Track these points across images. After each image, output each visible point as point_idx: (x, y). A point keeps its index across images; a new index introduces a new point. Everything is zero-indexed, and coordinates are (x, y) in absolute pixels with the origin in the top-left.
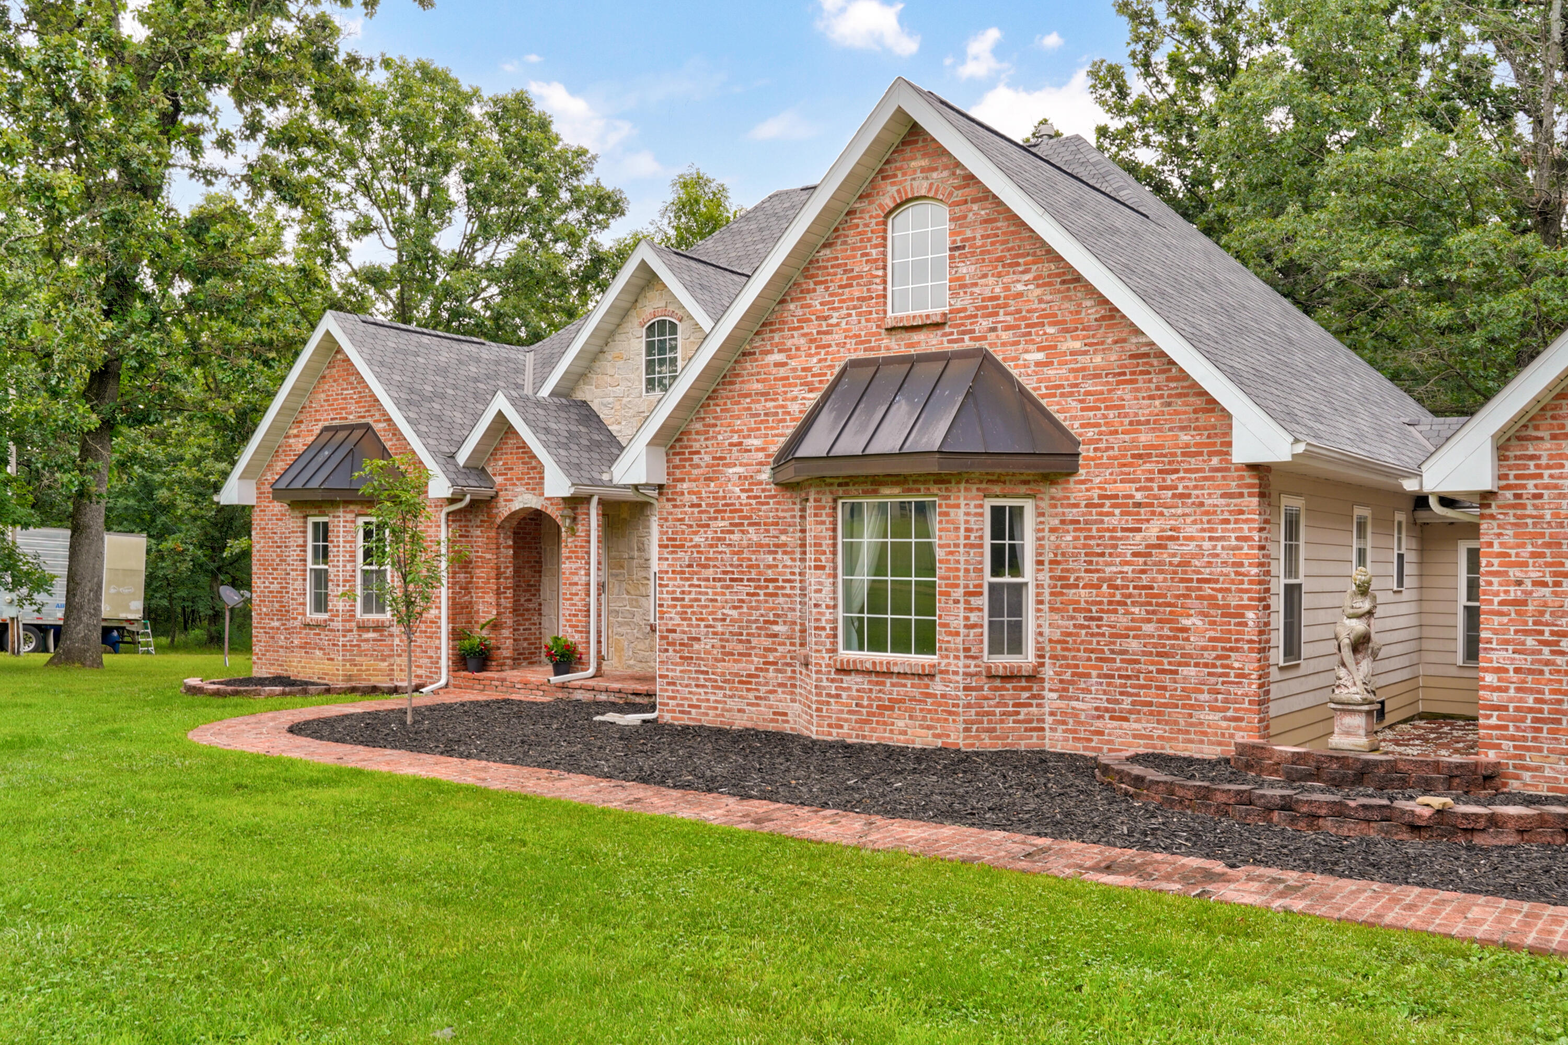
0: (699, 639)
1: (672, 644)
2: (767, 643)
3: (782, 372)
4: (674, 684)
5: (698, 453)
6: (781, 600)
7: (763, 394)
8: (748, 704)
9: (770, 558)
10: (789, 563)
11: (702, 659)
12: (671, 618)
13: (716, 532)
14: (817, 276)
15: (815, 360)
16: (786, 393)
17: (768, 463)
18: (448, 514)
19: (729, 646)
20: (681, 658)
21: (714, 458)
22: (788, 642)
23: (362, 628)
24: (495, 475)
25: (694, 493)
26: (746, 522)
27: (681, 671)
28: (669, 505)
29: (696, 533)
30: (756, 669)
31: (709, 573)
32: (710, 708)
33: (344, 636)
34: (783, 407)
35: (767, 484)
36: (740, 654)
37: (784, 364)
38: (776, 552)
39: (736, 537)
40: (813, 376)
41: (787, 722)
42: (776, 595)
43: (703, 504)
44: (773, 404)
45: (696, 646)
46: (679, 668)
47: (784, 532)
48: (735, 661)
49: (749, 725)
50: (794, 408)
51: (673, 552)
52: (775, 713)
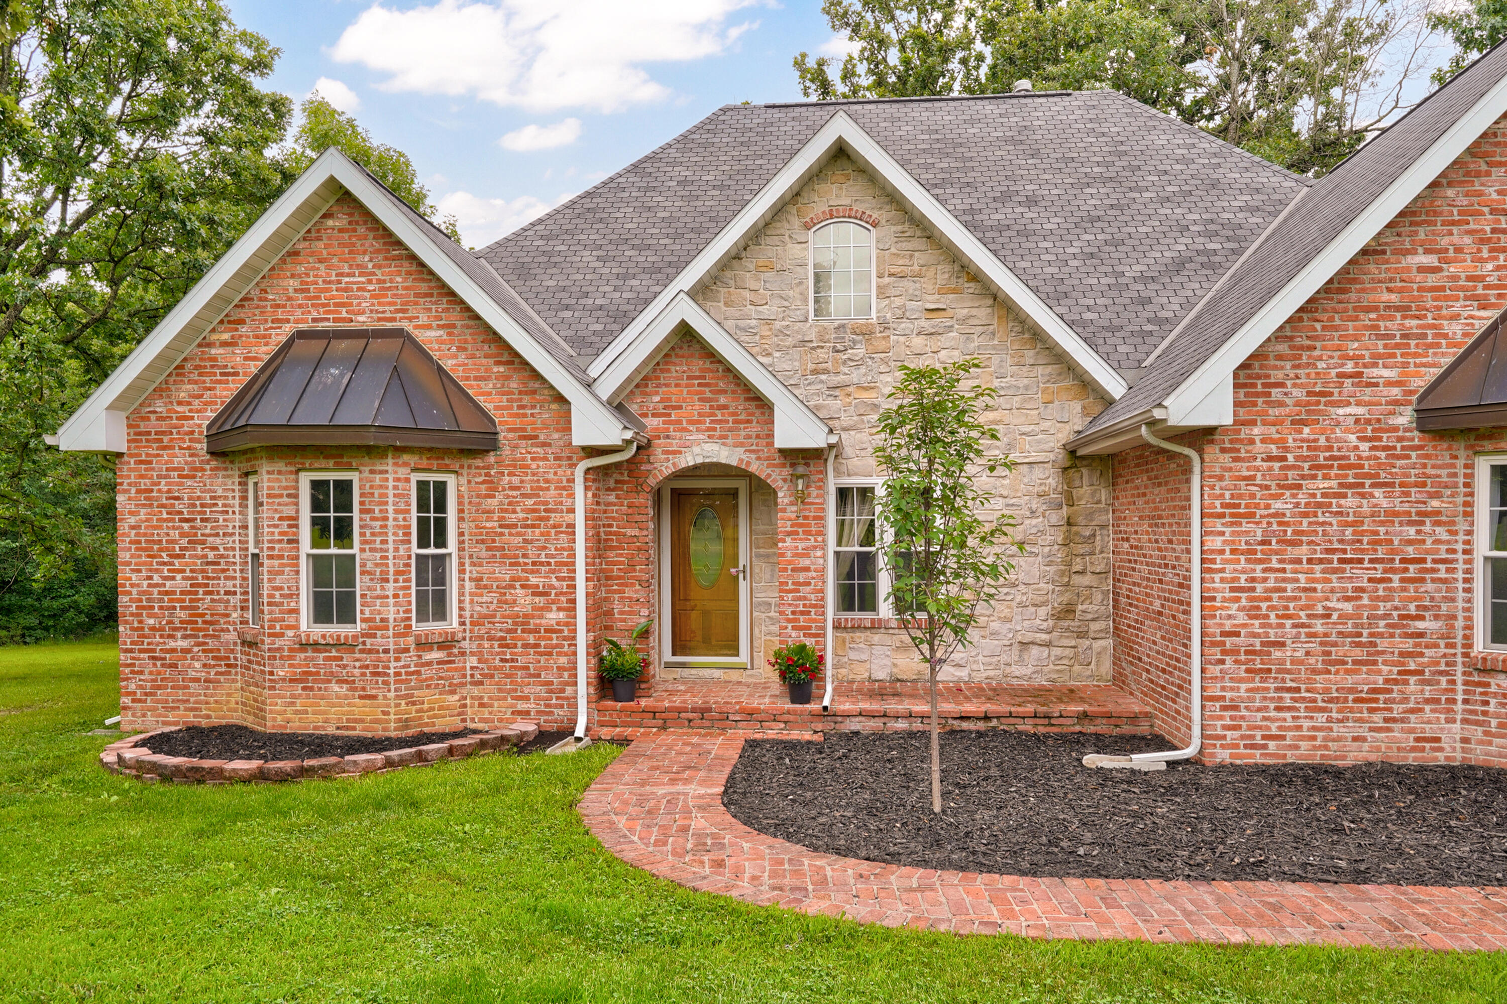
0: (1283, 644)
1: (1235, 652)
2: (1408, 645)
3: (1432, 280)
4: (1236, 708)
5: (1281, 385)
6: (1430, 586)
7: (1398, 309)
8: (1371, 730)
9: (1412, 531)
10: (1445, 537)
11: (1288, 672)
12: (1230, 617)
13: (1314, 496)
14: (1494, 154)
15: (1490, 266)
16: (1439, 308)
17: (1409, 403)
18: (588, 471)
19: (1336, 653)
20: (1247, 671)
21: (1309, 394)
22: (1442, 643)
23: (423, 645)
24: (645, 415)
25: (1273, 441)
26: (1368, 482)
27: (1248, 690)
28: (1226, 459)
29: (1277, 497)
30: (1387, 681)
31: (1303, 551)
32: (1302, 738)
33: (397, 659)
34: (1434, 327)
35: (1406, 430)
36: (1355, 662)
37: (1438, 270)
38: (1423, 523)
39: (1350, 502)
40: (1486, 287)
41: (1441, 749)
42: (1422, 580)
43: (1290, 457)
44: (1415, 322)
45: (1277, 654)
46: (1244, 686)
47: (1437, 495)
48: (1347, 672)
49: (1373, 757)
50: (1455, 329)
51: (1232, 524)
52: (1417, 740)
